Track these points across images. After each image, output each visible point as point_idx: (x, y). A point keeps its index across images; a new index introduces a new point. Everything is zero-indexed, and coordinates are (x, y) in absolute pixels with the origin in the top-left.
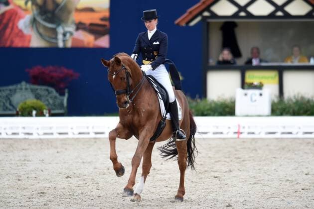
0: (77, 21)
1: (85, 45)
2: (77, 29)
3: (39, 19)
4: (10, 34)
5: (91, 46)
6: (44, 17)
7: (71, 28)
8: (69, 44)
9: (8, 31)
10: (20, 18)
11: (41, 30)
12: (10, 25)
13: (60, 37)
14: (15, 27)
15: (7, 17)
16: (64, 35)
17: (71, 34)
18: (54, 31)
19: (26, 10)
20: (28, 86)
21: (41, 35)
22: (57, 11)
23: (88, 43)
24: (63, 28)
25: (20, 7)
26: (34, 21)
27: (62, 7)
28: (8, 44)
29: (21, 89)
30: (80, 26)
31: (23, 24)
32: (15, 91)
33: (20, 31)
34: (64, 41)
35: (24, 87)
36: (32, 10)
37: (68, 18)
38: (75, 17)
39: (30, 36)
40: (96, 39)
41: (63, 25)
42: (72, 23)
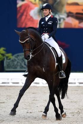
0: (68, 11)
1: (73, 26)
2: (68, 16)
4: (25, 19)
5: (77, 27)
7: (64, 16)
8: (62, 26)
9: (24, 17)
10: (31, 9)
12: (25, 14)
14: (28, 15)
15: (23, 8)
16: (59, 20)
17: (64, 19)
19: (35, 4)
22: (55, 5)
23: (75, 26)
24: (59, 16)
25: (31, 2)
27: (58, 3)
30: (69, 14)
33: (31, 17)
36: (39, 4)
37: (62, 10)
38: (67, 9)
40: (80, 23)
41: (59, 13)
42: (64, 13)
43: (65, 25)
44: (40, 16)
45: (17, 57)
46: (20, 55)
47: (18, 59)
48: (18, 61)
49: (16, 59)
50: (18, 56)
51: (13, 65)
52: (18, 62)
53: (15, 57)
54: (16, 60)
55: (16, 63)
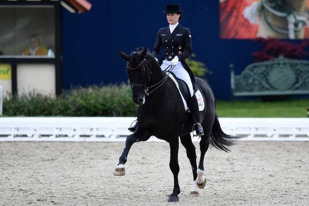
3: (267, 7)
4: (235, 22)
6: (273, 5)
8: (302, 36)
9: (232, 20)
10: (246, 5)
11: (270, 20)
12: (235, 14)
13: (291, 27)
16: (296, 25)
17: (304, 23)
18: (285, 21)
20: (287, 61)
21: (269, 25)
24: (295, 17)
26: (262, 9)
28: (232, 35)
29: (279, 64)
31: (249, 12)
32: (272, 66)
33: (246, 20)
34: (295, 32)
35: (281, 62)
37: (300, 6)
39: (257, 27)
41: (295, 13)
42: (305, 12)
43: (306, 34)
44: (262, 17)
45: (252, 71)
46: (258, 67)
47: (255, 74)
48: (255, 76)
49: (251, 73)
50: (255, 67)
51: (247, 85)
52: (254, 80)
53: (250, 69)
54: (250, 76)
55: (250, 81)
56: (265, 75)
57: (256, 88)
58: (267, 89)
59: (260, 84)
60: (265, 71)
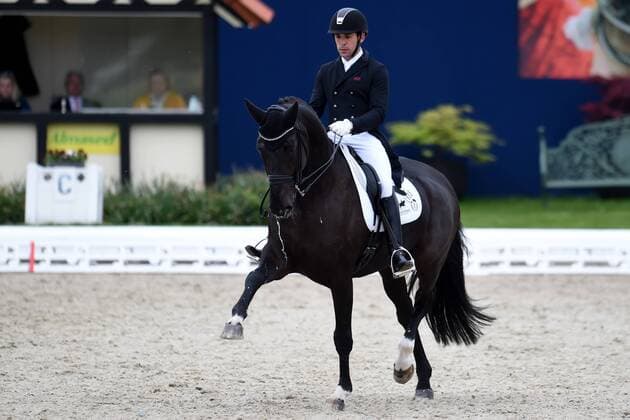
4: (548, 47)
6: (621, 13)
11: (615, 41)
12: (547, 30)
15: (541, 10)
32: (618, 131)
33: (570, 43)
45: (581, 139)
46: (592, 132)
47: (586, 146)
48: (586, 150)
49: (579, 144)
50: (585, 132)
51: (570, 167)
52: (585, 157)
53: (576, 137)
54: (577, 149)
55: (578, 158)
56: (606, 149)
57: (589, 172)
58: (610, 175)
59: (596, 164)
60: (605, 141)
